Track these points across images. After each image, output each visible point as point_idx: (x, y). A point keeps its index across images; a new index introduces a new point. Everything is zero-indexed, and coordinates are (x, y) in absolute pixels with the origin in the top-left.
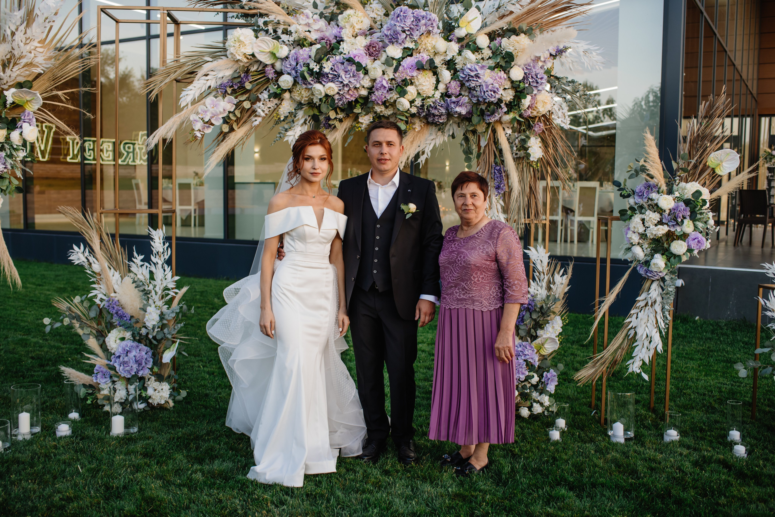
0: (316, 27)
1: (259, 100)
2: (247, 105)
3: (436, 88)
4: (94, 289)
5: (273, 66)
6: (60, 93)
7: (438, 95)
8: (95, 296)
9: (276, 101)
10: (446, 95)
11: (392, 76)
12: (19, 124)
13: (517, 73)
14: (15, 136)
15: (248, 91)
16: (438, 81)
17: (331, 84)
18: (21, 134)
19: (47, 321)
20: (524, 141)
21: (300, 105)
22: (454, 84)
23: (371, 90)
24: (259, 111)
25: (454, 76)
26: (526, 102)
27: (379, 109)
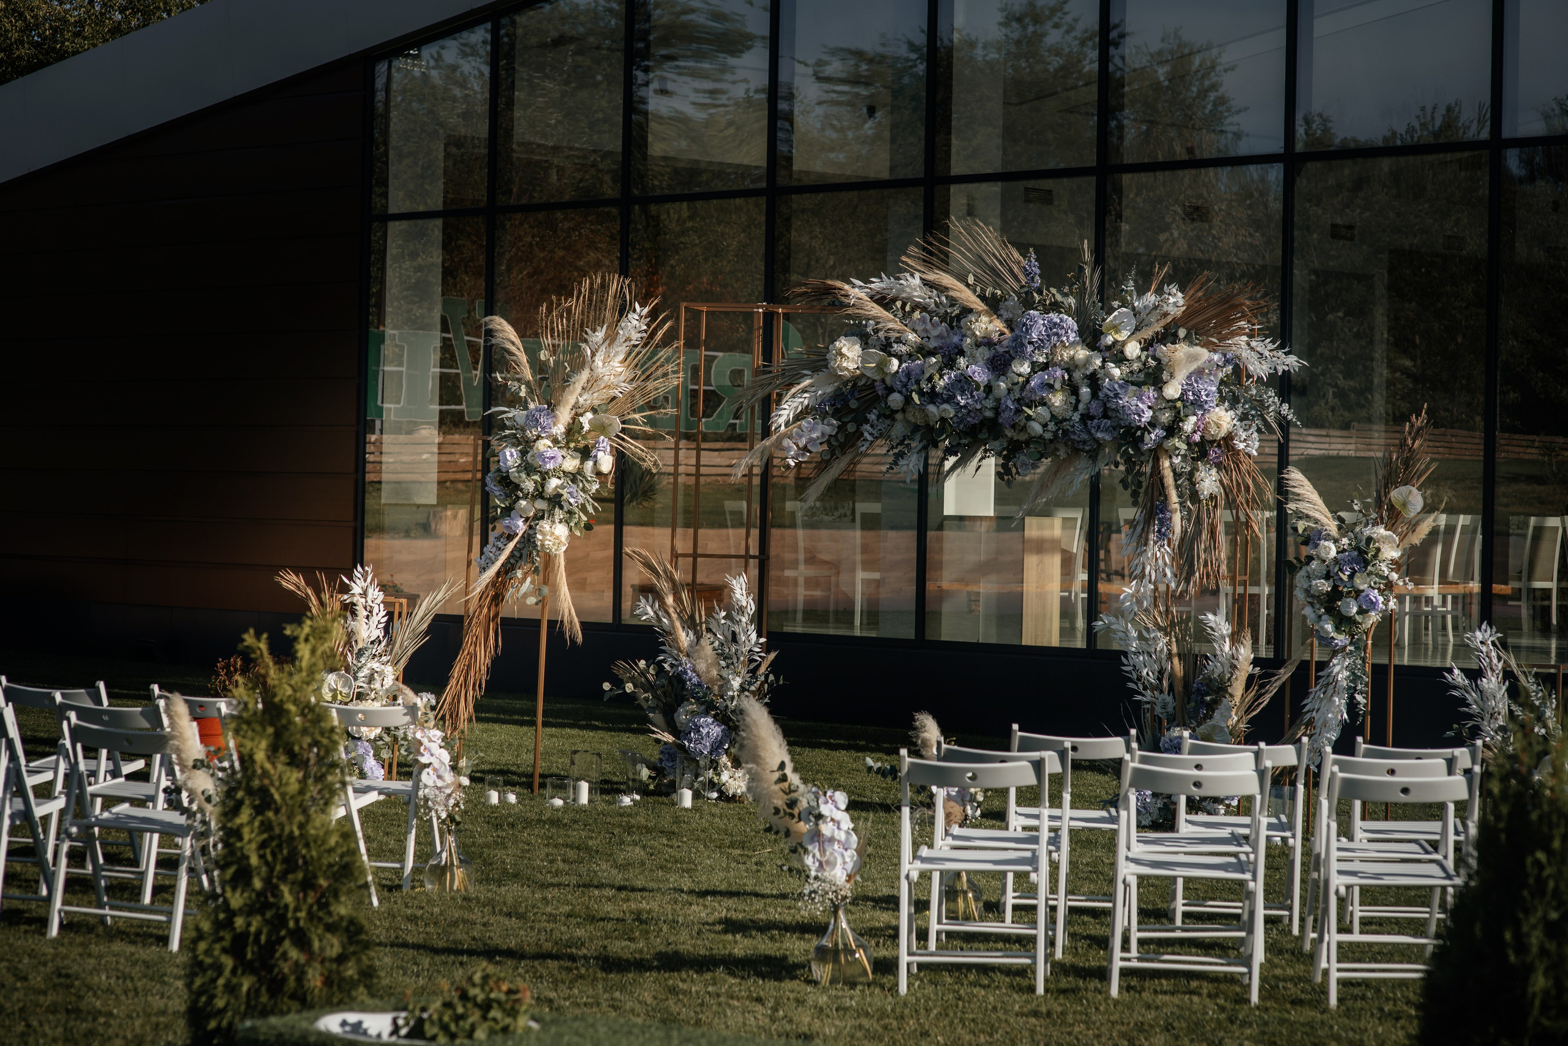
0: (935, 333)
1: (867, 421)
2: (851, 428)
3: (1076, 409)
4: (664, 652)
5: (883, 381)
6: (637, 416)
7: (1076, 417)
8: (664, 661)
9: (888, 422)
10: (1086, 417)
11: (1018, 396)
12: (593, 454)
13: (1172, 391)
14: (589, 464)
15: (852, 411)
16: (1078, 401)
17: (946, 406)
18: (595, 463)
19: (606, 686)
20: (1191, 474)
21: (916, 428)
22: (1094, 404)
23: (996, 410)
24: (866, 434)
25: (1094, 395)
26: (1189, 425)
27: (1009, 433)
